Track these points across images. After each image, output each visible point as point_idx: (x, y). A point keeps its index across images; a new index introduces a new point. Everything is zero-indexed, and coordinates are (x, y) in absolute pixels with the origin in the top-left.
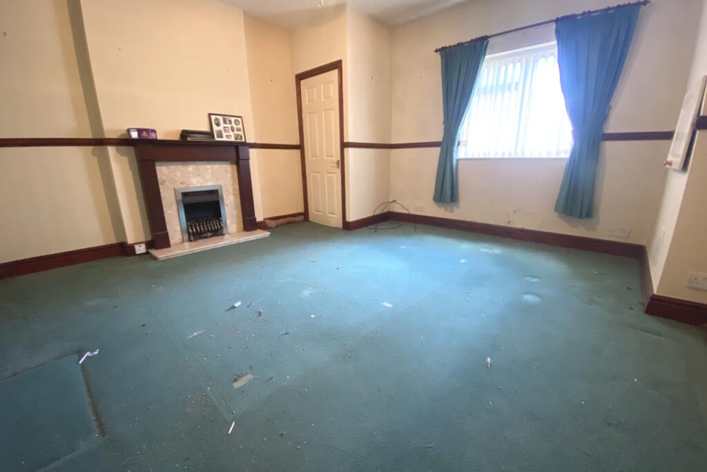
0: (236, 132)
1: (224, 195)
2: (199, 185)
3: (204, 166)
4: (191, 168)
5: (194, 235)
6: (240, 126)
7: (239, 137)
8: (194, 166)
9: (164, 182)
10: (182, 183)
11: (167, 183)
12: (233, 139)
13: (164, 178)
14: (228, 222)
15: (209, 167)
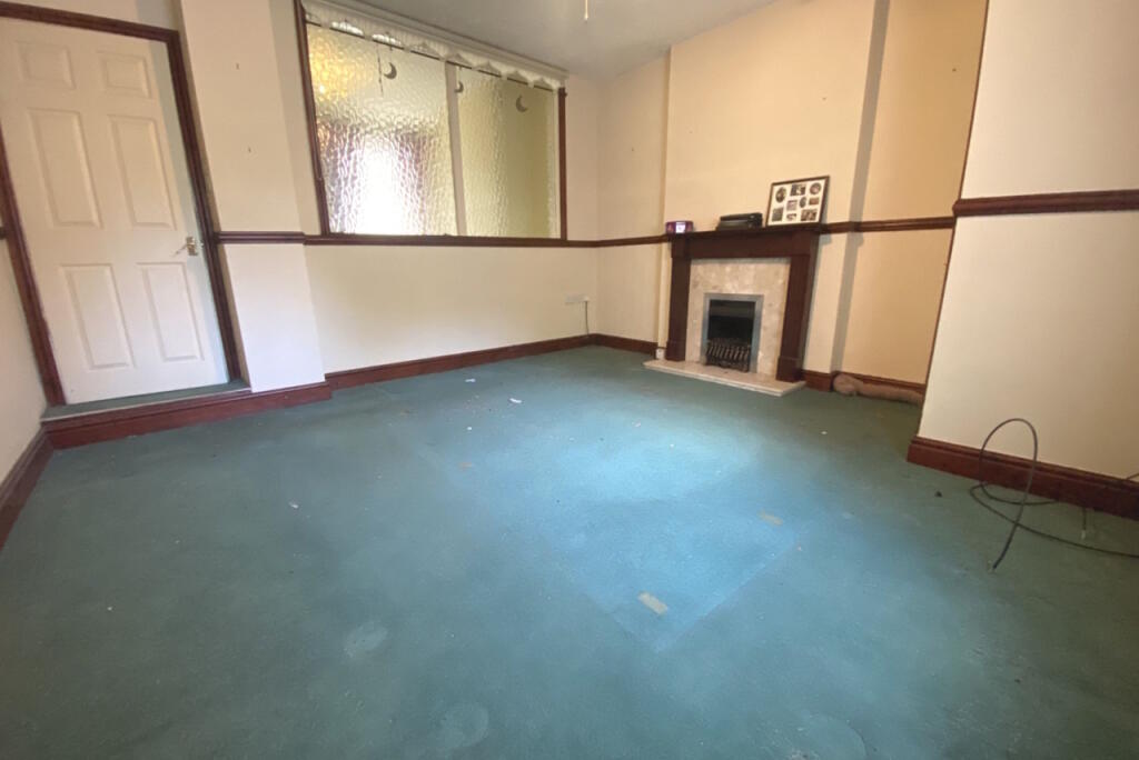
0: (808, 207)
1: (764, 312)
2: (733, 292)
3: (747, 265)
4: (729, 268)
5: (712, 359)
6: (820, 195)
7: (810, 215)
8: (735, 266)
9: (696, 285)
10: (715, 288)
11: (700, 287)
12: (797, 220)
13: (698, 279)
14: (760, 354)
15: (752, 266)
